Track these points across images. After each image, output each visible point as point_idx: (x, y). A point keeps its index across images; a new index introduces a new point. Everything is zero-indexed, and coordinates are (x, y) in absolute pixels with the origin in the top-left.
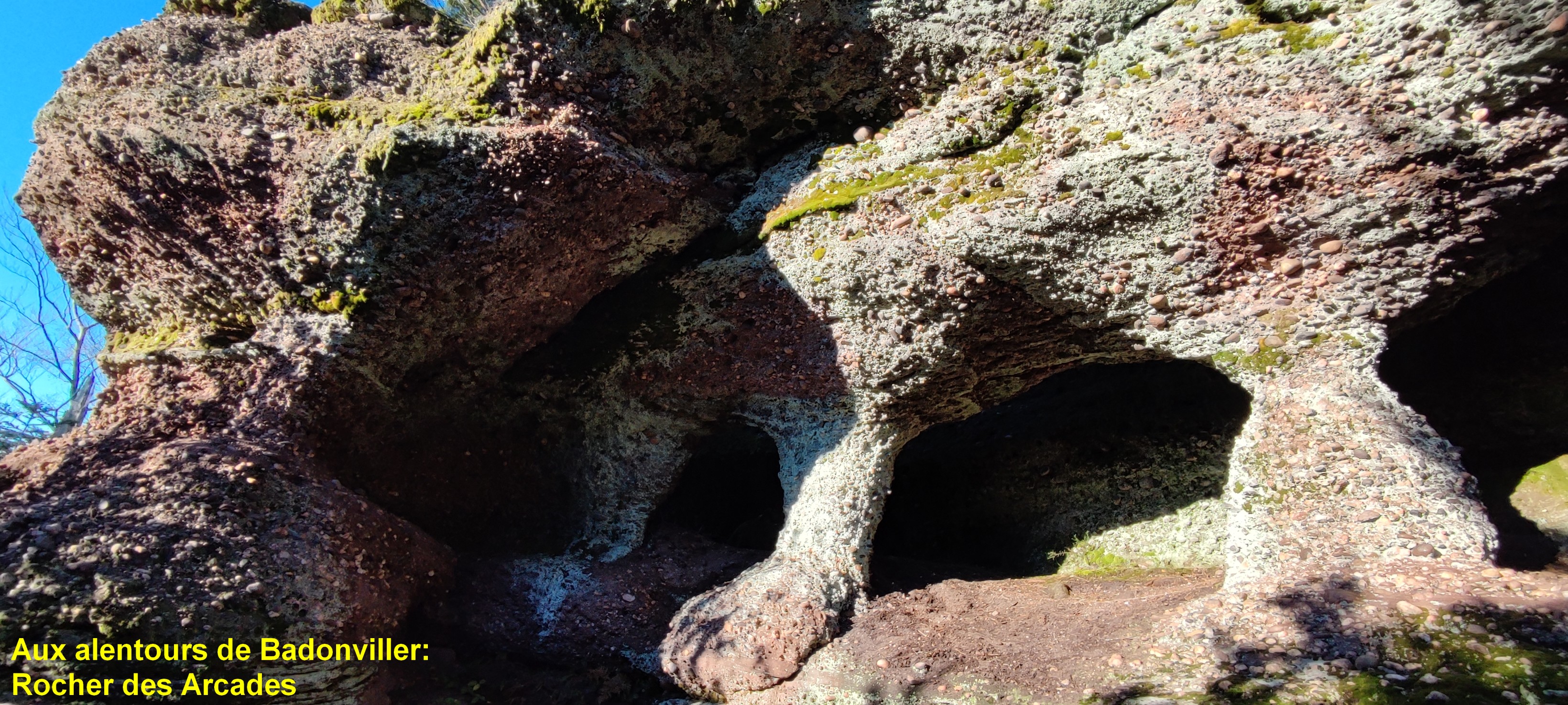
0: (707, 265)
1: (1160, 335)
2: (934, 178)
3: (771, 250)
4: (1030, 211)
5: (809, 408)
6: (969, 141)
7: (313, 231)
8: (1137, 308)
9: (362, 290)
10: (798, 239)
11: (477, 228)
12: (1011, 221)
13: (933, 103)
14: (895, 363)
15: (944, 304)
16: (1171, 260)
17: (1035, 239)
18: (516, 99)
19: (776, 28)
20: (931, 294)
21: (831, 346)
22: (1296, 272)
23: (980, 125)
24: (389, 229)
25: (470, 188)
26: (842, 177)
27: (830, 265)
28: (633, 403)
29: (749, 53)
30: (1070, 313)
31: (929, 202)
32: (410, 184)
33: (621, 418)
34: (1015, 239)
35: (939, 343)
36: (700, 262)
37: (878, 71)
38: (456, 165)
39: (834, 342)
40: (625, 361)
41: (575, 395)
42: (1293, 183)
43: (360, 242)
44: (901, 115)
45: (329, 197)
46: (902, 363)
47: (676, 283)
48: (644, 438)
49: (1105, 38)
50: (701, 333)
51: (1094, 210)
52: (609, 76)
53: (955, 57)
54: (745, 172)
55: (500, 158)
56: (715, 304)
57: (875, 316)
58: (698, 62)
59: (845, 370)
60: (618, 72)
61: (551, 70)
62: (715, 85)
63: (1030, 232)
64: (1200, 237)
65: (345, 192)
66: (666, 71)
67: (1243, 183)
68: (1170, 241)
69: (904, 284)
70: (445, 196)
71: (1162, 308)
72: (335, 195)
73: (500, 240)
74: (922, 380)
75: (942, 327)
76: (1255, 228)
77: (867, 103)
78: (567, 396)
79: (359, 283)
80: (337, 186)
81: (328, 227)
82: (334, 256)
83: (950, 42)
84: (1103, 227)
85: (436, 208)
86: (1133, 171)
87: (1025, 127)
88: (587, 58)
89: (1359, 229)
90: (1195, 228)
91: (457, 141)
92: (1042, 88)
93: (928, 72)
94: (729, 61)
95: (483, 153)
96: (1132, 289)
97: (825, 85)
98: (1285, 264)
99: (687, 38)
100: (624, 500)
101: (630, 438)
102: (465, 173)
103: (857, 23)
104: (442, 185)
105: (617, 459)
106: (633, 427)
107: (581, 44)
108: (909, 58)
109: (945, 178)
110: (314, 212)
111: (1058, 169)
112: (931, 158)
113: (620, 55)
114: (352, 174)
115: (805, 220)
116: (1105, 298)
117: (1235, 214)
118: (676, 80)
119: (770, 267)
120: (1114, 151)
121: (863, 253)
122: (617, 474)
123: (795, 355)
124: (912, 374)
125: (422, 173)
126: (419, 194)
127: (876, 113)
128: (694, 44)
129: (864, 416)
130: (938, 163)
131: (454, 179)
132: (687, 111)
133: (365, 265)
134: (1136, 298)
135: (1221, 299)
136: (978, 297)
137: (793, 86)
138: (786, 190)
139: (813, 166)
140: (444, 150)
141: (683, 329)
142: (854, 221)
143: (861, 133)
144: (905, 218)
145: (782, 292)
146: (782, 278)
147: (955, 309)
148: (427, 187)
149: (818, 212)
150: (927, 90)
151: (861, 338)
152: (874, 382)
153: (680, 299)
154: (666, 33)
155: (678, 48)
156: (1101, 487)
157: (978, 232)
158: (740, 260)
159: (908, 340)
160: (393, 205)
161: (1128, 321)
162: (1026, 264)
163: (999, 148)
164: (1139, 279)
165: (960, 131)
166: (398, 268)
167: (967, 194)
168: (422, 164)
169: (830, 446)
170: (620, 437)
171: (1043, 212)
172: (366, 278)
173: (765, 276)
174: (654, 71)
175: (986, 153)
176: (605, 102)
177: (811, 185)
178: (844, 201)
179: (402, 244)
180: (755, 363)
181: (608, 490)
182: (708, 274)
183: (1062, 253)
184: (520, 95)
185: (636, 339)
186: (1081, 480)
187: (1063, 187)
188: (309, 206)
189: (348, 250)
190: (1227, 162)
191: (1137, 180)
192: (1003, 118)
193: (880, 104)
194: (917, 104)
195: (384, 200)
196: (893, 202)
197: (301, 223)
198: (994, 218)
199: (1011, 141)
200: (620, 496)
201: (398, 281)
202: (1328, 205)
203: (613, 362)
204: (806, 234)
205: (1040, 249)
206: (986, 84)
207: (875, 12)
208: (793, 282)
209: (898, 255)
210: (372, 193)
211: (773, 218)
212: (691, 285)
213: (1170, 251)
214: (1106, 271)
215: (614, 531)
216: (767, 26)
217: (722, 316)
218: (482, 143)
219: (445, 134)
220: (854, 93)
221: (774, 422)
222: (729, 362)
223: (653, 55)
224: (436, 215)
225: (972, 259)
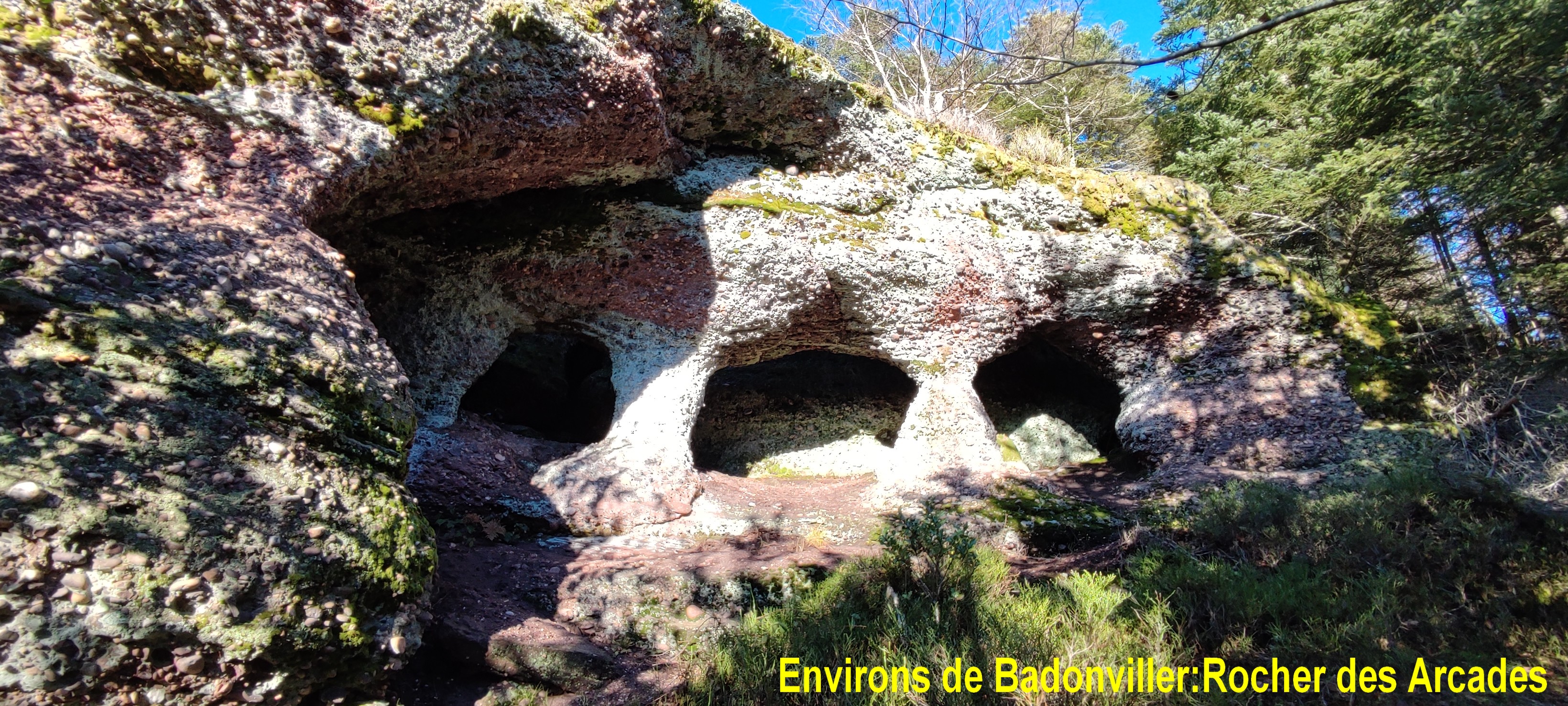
0: (646, 205)
1: (891, 345)
2: (829, 218)
3: (708, 217)
4: (874, 260)
5: (661, 333)
6: (854, 207)
7: (406, 41)
8: (889, 328)
9: (423, 117)
10: (733, 219)
11: (542, 110)
12: (863, 262)
13: (839, 174)
14: (751, 320)
15: (803, 295)
16: (917, 309)
17: (868, 276)
18: (616, 28)
19: (792, 87)
20: (800, 285)
21: (710, 295)
22: (958, 332)
23: (863, 202)
24: (476, 75)
25: (558, 78)
26: (775, 192)
27: (750, 245)
28: (496, 286)
29: (767, 90)
30: (852, 319)
31: (821, 231)
32: (516, 49)
33: (476, 298)
34: (860, 272)
35: (785, 315)
36: (640, 200)
37: (823, 142)
38: (562, 56)
39: (714, 294)
40: (516, 251)
41: (439, 264)
42: (978, 292)
43: (448, 75)
44: (818, 171)
45: (438, 20)
46: (756, 321)
47: (610, 207)
48: (484, 321)
49: (928, 188)
50: (602, 252)
51: (901, 272)
52: (679, 50)
53: (865, 158)
54: (701, 152)
55: (597, 70)
56: (631, 235)
57: (756, 287)
58: (733, 75)
59: (713, 315)
60: (687, 51)
61: (651, 25)
62: (730, 93)
63: (868, 271)
64: (935, 303)
65: (458, 24)
66: (711, 69)
67: (962, 285)
68: (922, 299)
69: (790, 274)
70: (536, 73)
71: (901, 331)
72: (445, 22)
73: (554, 129)
74: (759, 335)
75: (793, 306)
76: (956, 306)
77: (804, 154)
78: (428, 262)
79: (424, 109)
80: (452, 15)
81: (421, 44)
82: (415, 74)
83: (868, 149)
84: (898, 282)
85: (523, 79)
86: (926, 260)
87: (882, 213)
88: (677, 31)
89: (988, 320)
90: (934, 298)
91: (574, 40)
92: (898, 198)
93: (847, 159)
94: (751, 86)
95: (587, 60)
96: (894, 317)
97: (791, 132)
98: (956, 326)
99: (739, 58)
100: (450, 372)
101: (473, 318)
102: (563, 66)
103: (831, 112)
104: (539, 64)
105: (456, 334)
106: (482, 309)
107: (679, 20)
108: (843, 146)
109: (835, 222)
110: (415, 25)
111: (893, 245)
112: (829, 206)
113: (695, 42)
114: (474, 14)
115: (746, 209)
116: (878, 317)
117: (952, 298)
118: (712, 78)
119: (699, 227)
120: (921, 247)
121: (776, 246)
122: (450, 348)
123: (672, 293)
124: (755, 329)
125: (530, 46)
126: (517, 61)
127: (805, 162)
128: (740, 64)
129: (703, 349)
130: (830, 211)
131: (550, 65)
132: (701, 98)
133: (440, 97)
134: (893, 322)
135: (926, 334)
136: (820, 296)
137: (771, 121)
138: (733, 181)
139: (754, 173)
140: (559, 40)
141: (591, 243)
142: (776, 224)
143: (792, 169)
144: (804, 234)
145: (697, 248)
146: (705, 238)
147: (806, 299)
148: (526, 59)
149: (757, 208)
150: (840, 166)
151: (738, 297)
152: (729, 328)
153: (604, 220)
154: (729, 47)
155: (729, 59)
156: (783, 427)
157: (845, 261)
158: (674, 213)
159: (768, 308)
160: (494, 58)
161: (878, 333)
162: (856, 287)
163: (866, 218)
164: (899, 314)
165: (852, 200)
166: (462, 112)
167: (844, 236)
168: (536, 40)
169: (672, 365)
170: (465, 315)
171: (880, 264)
172: (433, 106)
173: (691, 233)
174: (706, 66)
175: (859, 218)
176: (667, 65)
177: (753, 187)
178: (776, 209)
179: (477, 93)
180: (630, 287)
181: (435, 361)
182: (641, 212)
183: (876, 288)
184: (622, 28)
185: (545, 237)
186: (771, 420)
187: (894, 255)
188: (415, 16)
189: (433, 76)
190: (961, 274)
191: (925, 266)
192: (874, 205)
193: (810, 159)
194: (830, 170)
195: (490, 51)
196: (801, 222)
197: (395, 26)
198: (856, 256)
199: (873, 217)
200: (448, 369)
201: (456, 123)
202: (984, 307)
203: (505, 246)
204: (741, 218)
205: (868, 281)
206: (873, 182)
207: (844, 112)
208: (713, 245)
209: (796, 255)
210: (483, 40)
211: (718, 196)
212: (621, 214)
213: (918, 303)
214: (887, 303)
215: (428, 401)
216: (788, 83)
217: (629, 245)
218: (591, 52)
219: (568, 28)
220: (801, 145)
221: (619, 337)
222: (609, 279)
223: (713, 55)
224: (517, 84)
225: (832, 276)
